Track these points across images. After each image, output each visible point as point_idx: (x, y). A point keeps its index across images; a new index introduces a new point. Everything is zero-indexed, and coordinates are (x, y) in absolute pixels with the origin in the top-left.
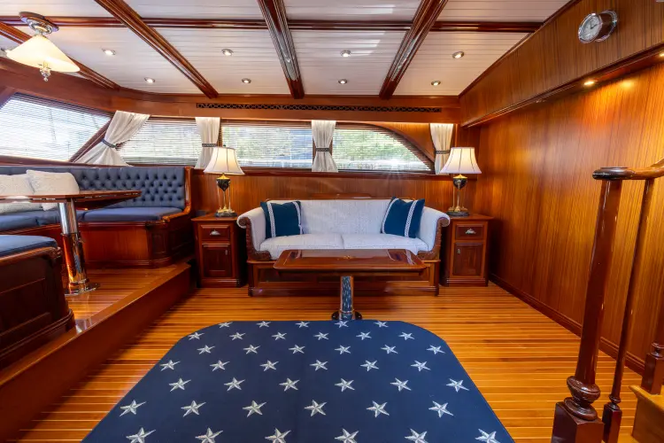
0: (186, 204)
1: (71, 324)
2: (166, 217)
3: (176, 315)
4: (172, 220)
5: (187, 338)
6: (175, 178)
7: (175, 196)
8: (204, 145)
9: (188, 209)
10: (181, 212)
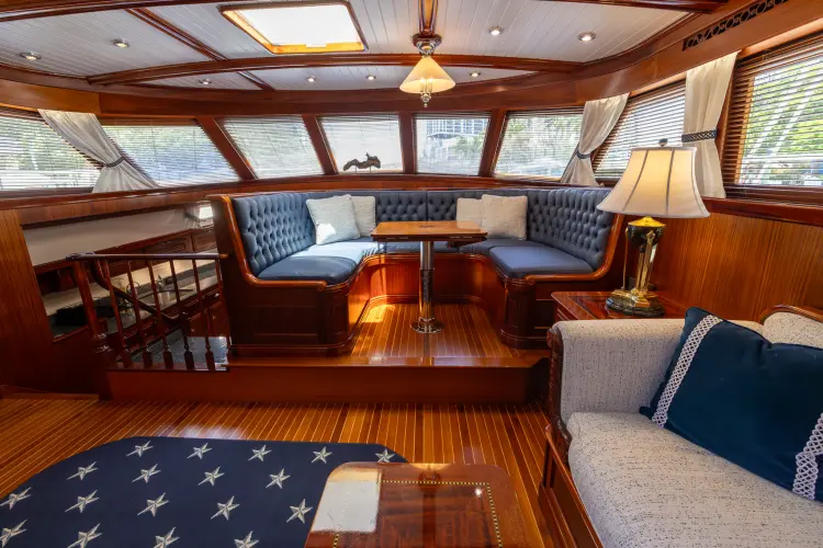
1: (346, 354)
2: (529, 277)
8: (686, 138)
9: (600, 273)
10: (587, 272)
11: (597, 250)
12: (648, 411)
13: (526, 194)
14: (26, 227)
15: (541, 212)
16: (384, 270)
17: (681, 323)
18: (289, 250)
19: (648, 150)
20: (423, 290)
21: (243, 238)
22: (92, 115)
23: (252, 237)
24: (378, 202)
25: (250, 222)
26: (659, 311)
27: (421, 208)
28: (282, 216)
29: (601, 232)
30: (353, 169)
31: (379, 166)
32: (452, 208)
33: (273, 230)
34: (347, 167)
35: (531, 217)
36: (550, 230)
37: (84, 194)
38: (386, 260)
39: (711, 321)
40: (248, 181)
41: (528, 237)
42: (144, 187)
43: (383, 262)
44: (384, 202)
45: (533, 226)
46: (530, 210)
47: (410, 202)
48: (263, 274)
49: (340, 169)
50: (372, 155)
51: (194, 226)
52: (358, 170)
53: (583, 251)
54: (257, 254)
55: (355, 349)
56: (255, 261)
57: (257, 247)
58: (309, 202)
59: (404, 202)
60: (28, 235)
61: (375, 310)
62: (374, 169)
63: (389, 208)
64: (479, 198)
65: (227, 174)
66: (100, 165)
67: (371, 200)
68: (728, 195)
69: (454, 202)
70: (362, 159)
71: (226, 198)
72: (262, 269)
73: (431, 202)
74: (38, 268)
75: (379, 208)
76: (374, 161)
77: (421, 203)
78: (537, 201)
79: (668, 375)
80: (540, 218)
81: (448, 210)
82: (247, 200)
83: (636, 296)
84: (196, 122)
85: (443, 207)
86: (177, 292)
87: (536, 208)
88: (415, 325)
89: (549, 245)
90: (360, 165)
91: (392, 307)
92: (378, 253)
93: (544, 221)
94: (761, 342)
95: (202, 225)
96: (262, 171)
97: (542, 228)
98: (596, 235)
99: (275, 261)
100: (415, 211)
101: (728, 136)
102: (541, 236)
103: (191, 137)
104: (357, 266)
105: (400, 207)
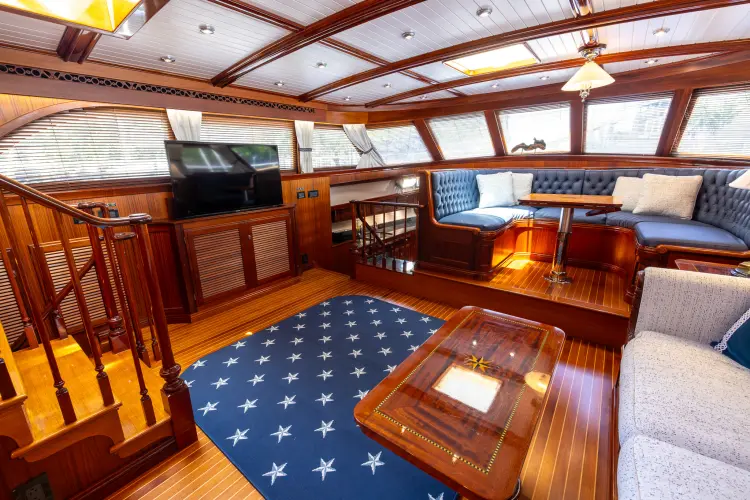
13: (702, 173)
14: (331, 186)
15: (716, 192)
16: (531, 232)
18: (460, 209)
20: (557, 252)
21: (434, 197)
22: (363, 125)
23: (439, 196)
24: (536, 178)
25: (439, 187)
27: (577, 185)
28: (458, 185)
30: (520, 151)
31: (543, 148)
32: (610, 185)
33: (451, 193)
34: (515, 149)
35: (704, 197)
36: (722, 211)
37: (352, 169)
38: (534, 225)
40: (438, 161)
41: (695, 216)
42: (378, 166)
43: (531, 226)
44: (541, 179)
45: (705, 206)
47: (567, 179)
48: (441, 220)
49: (509, 151)
50: (539, 139)
51: (399, 192)
52: (525, 152)
54: (440, 208)
55: (494, 280)
56: (438, 212)
57: (440, 203)
58: (479, 177)
60: (332, 190)
61: (516, 263)
62: (538, 151)
63: (546, 184)
64: (641, 177)
65: (425, 157)
66: (361, 152)
67: (529, 177)
69: (613, 179)
70: (530, 142)
71: (428, 172)
72: (442, 217)
73: (588, 180)
74: (333, 208)
75: (536, 183)
76: (541, 144)
77: (578, 180)
78: (714, 181)
80: (713, 199)
81: (605, 187)
82: (440, 173)
84: (414, 123)
85: (600, 185)
86: (384, 233)
87: (712, 188)
88: (547, 276)
89: (718, 226)
90: (526, 147)
91: (532, 262)
92: (528, 218)
93: (717, 202)
95: (404, 191)
96: (448, 154)
99: (450, 214)
100: (571, 186)
102: (711, 217)
103: (408, 133)
104: (506, 224)
105: (556, 183)
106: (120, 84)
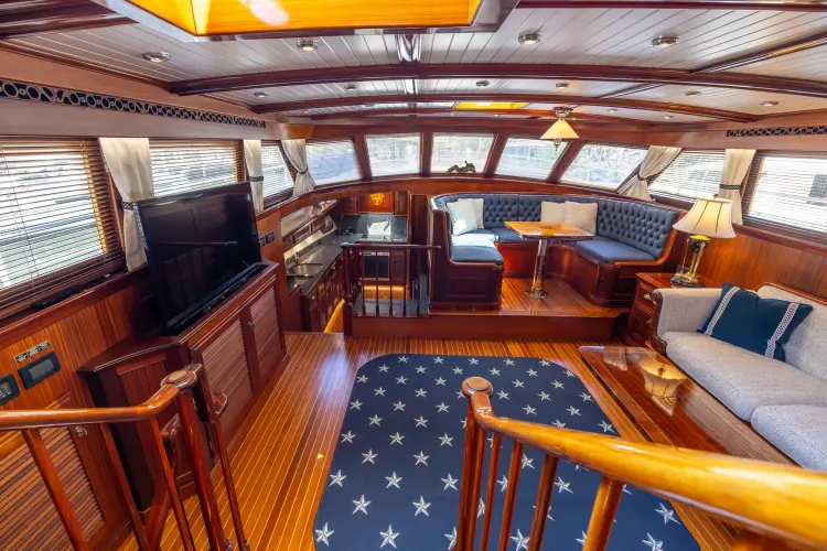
0: (662, 255)
1: (498, 308)
2: (617, 263)
3: (566, 346)
4: (623, 267)
5: (566, 370)
6: (663, 223)
7: (656, 242)
8: (722, 186)
9: (660, 261)
10: (650, 261)
11: (659, 247)
12: (702, 331)
13: (597, 202)
17: (719, 291)
19: (709, 201)
20: (537, 270)
21: (449, 236)
22: (304, 140)
24: (485, 203)
26: (702, 285)
27: (515, 208)
29: (662, 236)
32: (537, 208)
35: (600, 218)
36: (615, 230)
39: (735, 289)
41: (597, 234)
44: (489, 203)
45: (602, 225)
46: (599, 213)
47: (507, 203)
48: (452, 258)
53: (647, 247)
58: (449, 204)
59: (503, 202)
66: (296, 172)
67: (481, 201)
68: (744, 224)
69: (539, 203)
73: (522, 204)
75: (486, 207)
76: (470, 166)
77: (515, 204)
78: (605, 208)
79: (713, 314)
80: (607, 220)
81: (534, 209)
83: (690, 277)
85: (531, 207)
87: (604, 213)
88: (529, 292)
90: (460, 169)
93: (610, 222)
94: (758, 298)
97: (609, 227)
98: (658, 238)
100: (510, 210)
101: (746, 190)
102: (607, 232)
105: (499, 207)
106: (34, 93)
